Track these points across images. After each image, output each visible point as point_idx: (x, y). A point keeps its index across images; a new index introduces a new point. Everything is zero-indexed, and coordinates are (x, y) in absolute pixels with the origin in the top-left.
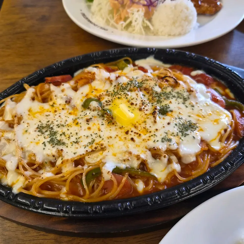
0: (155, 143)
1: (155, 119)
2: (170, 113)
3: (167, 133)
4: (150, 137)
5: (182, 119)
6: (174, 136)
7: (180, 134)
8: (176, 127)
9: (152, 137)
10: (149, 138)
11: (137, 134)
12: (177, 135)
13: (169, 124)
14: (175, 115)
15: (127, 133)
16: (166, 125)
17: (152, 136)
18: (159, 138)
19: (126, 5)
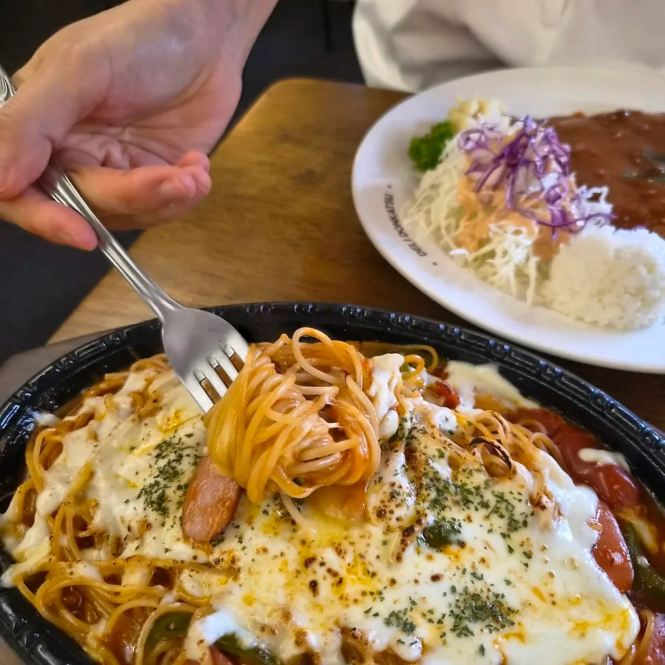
0: (367, 617)
1: (403, 550)
2: (454, 548)
3: (413, 603)
4: (364, 594)
5: (481, 578)
6: (430, 621)
7: (449, 622)
8: (451, 598)
9: (369, 598)
10: (359, 597)
11: (335, 574)
12: (440, 622)
13: (435, 578)
14: (467, 559)
15: (308, 562)
16: (426, 577)
17: (372, 594)
18: (384, 608)
19: (496, 207)
